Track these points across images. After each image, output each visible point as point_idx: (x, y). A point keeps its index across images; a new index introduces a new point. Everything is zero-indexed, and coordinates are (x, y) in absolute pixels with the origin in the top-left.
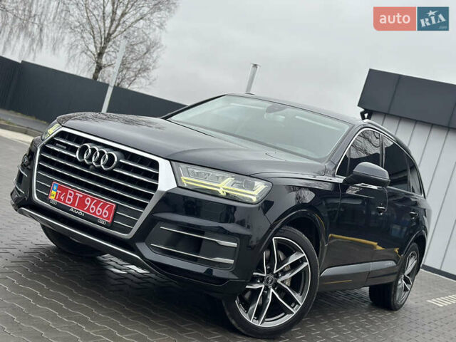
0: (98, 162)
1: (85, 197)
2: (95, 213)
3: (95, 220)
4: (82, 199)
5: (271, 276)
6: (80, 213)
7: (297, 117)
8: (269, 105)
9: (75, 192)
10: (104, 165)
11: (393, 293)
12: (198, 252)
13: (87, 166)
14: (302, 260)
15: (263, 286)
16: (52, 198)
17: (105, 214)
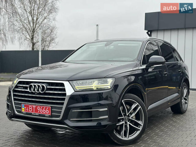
0: (38, 90)
1: (37, 107)
2: (43, 113)
3: (44, 116)
4: (36, 108)
5: (126, 117)
6: (37, 114)
7: (119, 45)
8: (105, 43)
9: (32, 106)
10: (41, 91)
11: (181, 106)
12: (91, 117)
13: (34, 93)
14: (138, 106)
15: (124, 122)
16: (23, 111)
17: (47, 112)
